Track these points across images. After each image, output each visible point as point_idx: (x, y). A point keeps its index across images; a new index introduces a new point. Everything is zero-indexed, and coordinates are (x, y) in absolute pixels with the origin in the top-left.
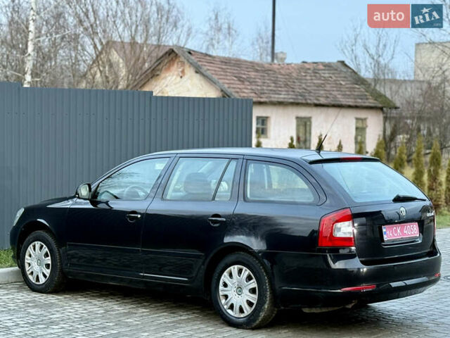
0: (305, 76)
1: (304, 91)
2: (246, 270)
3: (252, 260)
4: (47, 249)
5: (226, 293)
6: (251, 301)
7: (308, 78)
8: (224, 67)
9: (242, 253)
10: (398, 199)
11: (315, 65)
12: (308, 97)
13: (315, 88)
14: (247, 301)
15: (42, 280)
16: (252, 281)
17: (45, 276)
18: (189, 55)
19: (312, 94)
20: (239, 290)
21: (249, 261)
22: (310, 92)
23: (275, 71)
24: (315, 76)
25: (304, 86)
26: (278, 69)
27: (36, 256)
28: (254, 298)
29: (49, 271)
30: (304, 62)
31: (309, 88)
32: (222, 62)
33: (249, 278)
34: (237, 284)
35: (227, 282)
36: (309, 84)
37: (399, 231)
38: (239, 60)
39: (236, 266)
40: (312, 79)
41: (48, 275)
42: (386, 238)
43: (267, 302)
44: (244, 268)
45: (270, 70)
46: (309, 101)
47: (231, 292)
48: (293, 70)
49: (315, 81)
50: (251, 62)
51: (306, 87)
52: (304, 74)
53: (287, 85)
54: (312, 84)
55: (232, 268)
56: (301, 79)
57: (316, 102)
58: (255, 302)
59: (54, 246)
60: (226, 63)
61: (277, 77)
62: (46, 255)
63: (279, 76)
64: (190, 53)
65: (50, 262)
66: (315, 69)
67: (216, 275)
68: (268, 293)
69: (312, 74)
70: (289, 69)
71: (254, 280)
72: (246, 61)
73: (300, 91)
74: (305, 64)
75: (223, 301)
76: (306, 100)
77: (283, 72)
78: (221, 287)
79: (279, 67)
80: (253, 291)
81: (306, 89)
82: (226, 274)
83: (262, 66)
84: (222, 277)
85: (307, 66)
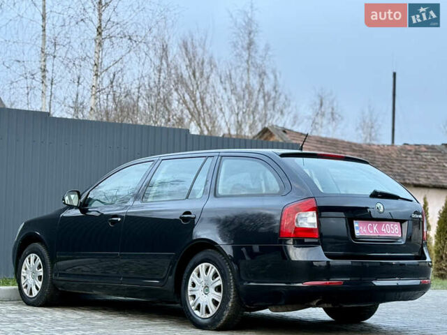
0: (406, 157)
1: (402, 171)
2: (212, 268)
3: (219, 257)
4: (40, 261)
5: (193, 293)
6: (217, 300)
7: (408, 159)
8: (319, 146)
9: (210, 250)
10: (375, 195)
11: (417, 147)
12: (406, 177)
13: (416, 169)
14: (213, 300)
15: (35, 293)
16: (217, 279)
17: (37, 288)
18: (283, 133)
19: (411, 175)
20: (206, 288)
21: (216, 258)
22: (410, 173)
23: (374, 152)
24: (417, 158)
25: (403, 166)
26: (377, 149)
27: (30, 268)
28: (218, 297)
29: (41, 283)
30: (405, 144)
31: (409, 169)
32: (318, 141)
33: (215, 276)
34: (203, 283)
35: (196, 282)
36: (409, 165)
37: (375, 228)
38: (336, 140)
39: (204, 264)
40: (412, 161)
41: (40, 287)
42: (357, 233)
43: (231, 300)
44: (211, 265)
45: (369, 151)
46: (408, 181)
47: (199, 292)
48: (393, 152)
49: (417, 163)
50: (348, 143)
51: (405, 168)
52: (404, 155)
53: (386, 165)
54: (413, 166)
55: (200, 266)
56: (401, 160)
57: (415, 182)
58: (220, 301)
59: (47, 257)
60: (321, 142)
61: (375, 158)
62: (39, 267)
63: (377, 156)
64: (284, 132)
65: (42, 274)
66: (416, 151)
67: (186, 274)
68: (232, 290)
69: (414, 156)
70: (388, 150)
71: (219, 277)
72: (343, 142)
73: (399, 171)
74: (406, 146)
75: (191, 302)
76: (404, 180)
77: (382, 153)
78: (190, 287)
79: (378, 148)
80: (218, 289)
81: (405, 170)
82: (194, 273)
83: (360, 146)
84: (191, 277)
85: (409, 148)
